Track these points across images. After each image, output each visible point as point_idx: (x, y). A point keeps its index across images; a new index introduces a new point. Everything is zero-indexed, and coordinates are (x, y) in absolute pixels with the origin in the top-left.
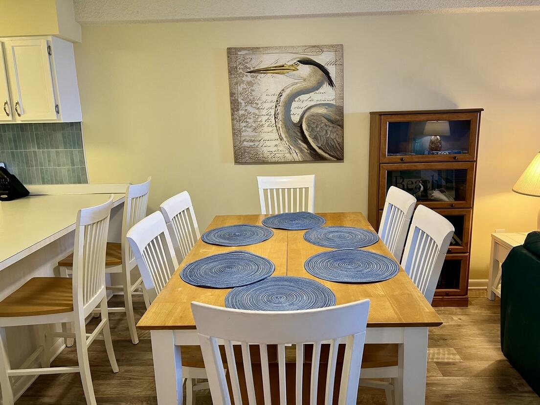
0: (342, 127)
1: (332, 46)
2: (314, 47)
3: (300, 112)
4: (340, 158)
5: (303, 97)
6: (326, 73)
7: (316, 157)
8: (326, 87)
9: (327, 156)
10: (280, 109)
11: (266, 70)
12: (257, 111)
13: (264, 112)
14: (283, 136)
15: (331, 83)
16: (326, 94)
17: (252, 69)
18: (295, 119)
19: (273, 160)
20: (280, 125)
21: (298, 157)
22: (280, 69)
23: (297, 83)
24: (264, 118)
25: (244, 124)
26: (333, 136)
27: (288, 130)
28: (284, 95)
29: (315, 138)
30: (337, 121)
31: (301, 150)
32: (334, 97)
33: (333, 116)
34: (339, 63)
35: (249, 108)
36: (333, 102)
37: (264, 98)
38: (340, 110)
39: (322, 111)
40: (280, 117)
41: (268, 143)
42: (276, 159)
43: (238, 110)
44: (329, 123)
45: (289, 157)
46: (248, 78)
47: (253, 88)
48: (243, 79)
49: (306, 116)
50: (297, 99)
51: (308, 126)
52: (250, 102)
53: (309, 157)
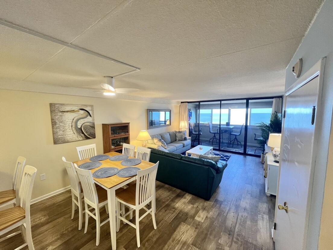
0: (95, 128)
1: (90, 105)
2: (85, 105)
3: (81, 124)
4: (95, 137)
5: (81, 120)
6: (89, 113)
7: (87, 138)
8: (89, 117)
9: (90, 137)
10: (73, 124)
11: (67, 111)
12: (64, 125)
13: (67, 125)
14: (75, 132)
15: (90, 116)
16: (89, 119)
17: (62, 111)
18: (79, 127)
19: (72, 141)
20: (74, 129)
21: (81, 139)
22: (73, 111)
23: (79, 116)
24: (67, 127)
25: (59, 130)
26: (92, 131)
27: (77, 131)
28: (75, 119)
29: (86, 132)
30: (93, 127)
31: (82, 136)
32: (92, 120)
33: (92, 125)
34: (92, 110)
35: (61, 124)
36: (92, 121)
37: (67, 120)
38: (94, 124)
39: (88, 124)
40: (73, 126)
41: (69, 135)
42: (73, 141)
43: (56, 125)
44: (91, 128)
45: (77, 139)
46: (60, 114)
47: (62, 117)
48: (58, 114)
49: (83, 126)
50: (79, 121)
51: (84, 129)
52: (62, 122)
53: (85, 138)
